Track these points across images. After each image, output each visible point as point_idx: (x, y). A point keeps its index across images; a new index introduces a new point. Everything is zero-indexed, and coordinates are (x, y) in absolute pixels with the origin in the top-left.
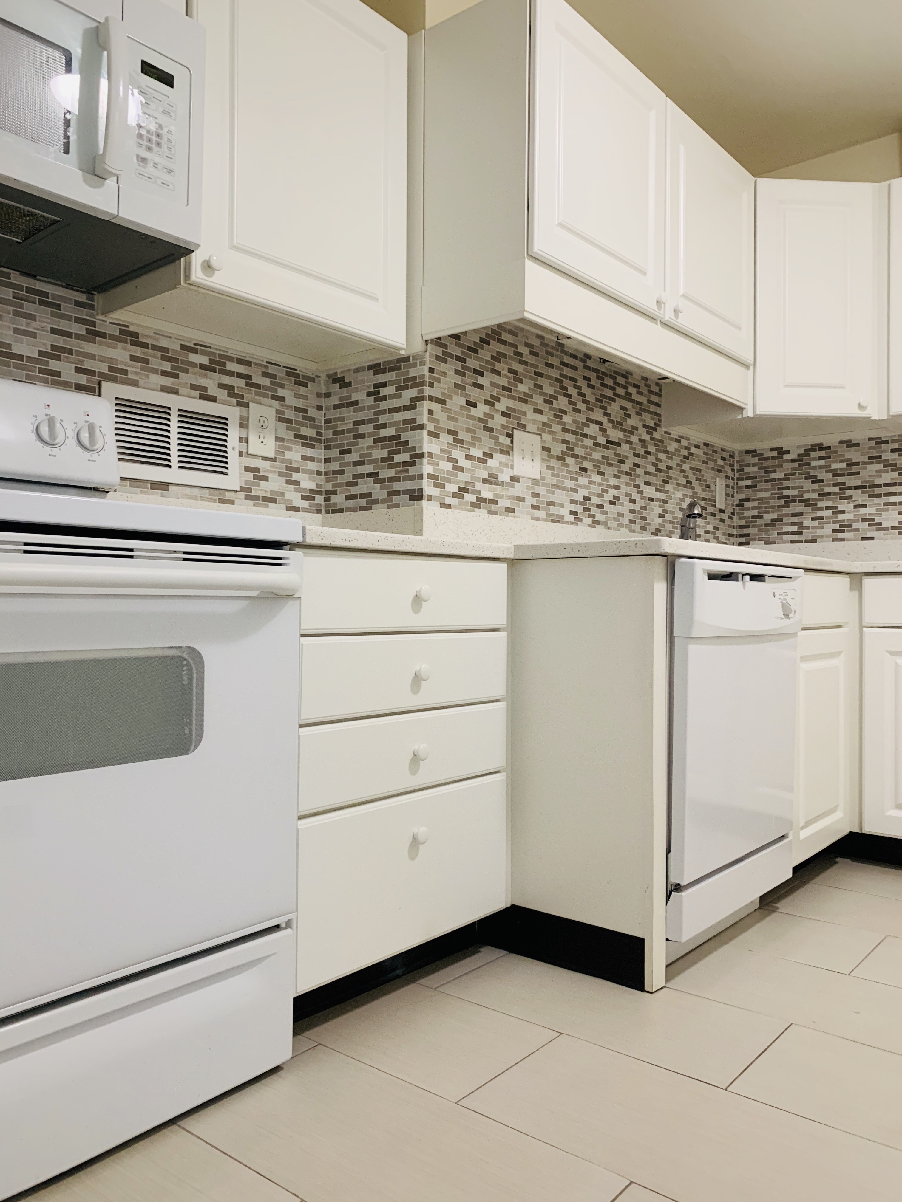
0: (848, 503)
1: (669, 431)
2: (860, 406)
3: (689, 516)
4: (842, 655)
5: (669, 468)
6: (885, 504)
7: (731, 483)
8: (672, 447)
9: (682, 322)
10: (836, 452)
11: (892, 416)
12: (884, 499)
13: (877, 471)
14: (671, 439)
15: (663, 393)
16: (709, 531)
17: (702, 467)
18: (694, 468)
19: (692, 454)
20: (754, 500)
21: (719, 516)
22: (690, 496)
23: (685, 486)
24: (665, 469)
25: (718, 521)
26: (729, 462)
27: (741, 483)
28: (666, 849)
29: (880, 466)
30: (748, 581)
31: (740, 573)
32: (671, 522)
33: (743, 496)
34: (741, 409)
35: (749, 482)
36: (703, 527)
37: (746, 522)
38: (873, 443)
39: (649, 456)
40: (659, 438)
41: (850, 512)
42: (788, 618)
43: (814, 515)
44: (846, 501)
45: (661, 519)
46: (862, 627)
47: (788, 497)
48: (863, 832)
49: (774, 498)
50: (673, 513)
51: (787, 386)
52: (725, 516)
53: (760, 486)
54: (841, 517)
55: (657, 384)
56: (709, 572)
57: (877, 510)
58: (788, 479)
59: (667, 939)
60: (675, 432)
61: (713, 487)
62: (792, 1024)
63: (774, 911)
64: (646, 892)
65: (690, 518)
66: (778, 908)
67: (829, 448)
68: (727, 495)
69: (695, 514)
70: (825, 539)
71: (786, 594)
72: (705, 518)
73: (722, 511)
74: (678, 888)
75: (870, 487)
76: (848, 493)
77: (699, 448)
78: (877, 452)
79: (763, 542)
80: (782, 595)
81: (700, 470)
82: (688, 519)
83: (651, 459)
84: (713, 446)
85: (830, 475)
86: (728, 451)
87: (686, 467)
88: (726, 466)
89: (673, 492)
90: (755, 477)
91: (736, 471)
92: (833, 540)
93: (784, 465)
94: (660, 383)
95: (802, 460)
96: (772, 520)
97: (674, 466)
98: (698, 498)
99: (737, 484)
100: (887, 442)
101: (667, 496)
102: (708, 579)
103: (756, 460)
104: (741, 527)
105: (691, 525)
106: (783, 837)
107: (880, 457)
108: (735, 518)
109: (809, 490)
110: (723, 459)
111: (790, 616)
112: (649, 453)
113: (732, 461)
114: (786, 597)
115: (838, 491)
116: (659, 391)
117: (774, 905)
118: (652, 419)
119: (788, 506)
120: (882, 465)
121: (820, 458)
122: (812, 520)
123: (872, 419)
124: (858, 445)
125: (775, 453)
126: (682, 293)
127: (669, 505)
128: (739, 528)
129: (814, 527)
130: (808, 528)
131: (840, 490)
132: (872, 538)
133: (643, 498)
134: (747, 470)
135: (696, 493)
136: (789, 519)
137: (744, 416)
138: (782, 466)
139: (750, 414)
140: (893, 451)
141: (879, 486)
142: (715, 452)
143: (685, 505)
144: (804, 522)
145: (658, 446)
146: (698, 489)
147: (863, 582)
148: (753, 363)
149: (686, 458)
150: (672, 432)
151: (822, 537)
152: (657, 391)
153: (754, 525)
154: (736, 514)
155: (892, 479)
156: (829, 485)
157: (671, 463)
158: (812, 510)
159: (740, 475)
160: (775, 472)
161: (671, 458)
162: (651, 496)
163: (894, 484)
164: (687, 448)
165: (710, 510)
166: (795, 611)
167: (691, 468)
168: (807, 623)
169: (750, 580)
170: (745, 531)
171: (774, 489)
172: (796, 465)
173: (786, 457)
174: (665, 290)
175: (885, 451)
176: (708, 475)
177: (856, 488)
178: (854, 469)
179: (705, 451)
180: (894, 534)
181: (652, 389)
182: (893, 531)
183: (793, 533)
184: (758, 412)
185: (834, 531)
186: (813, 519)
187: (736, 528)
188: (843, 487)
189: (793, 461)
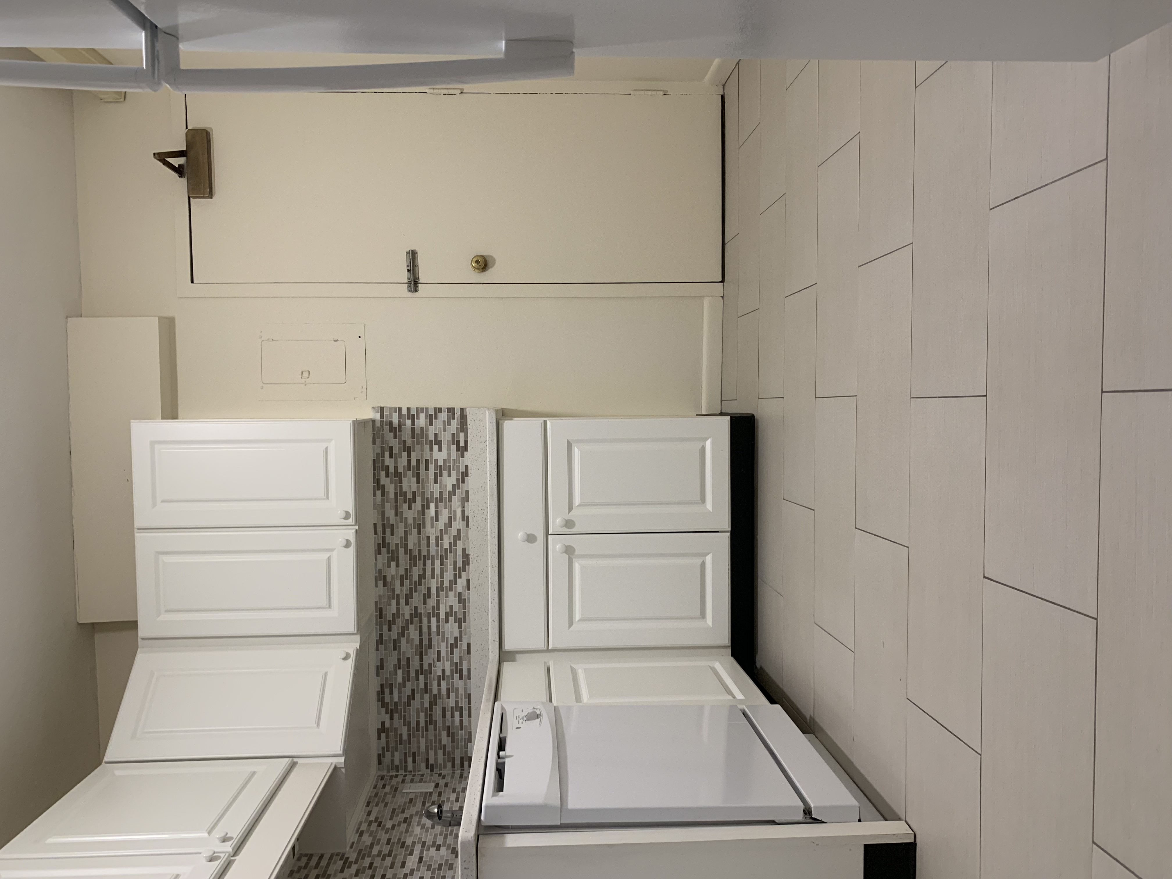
0: (435, 667)
1: (351, 843)
2: (346, 658)
3: (440, 818)
4: (573, 666)
5: (389, 842)
6: (438, 634)
7: (409, 778)
8: (367, 839)
9: (236, 833)
10: (387, 679)
11: (358, 630)
12: (434, 636)
13: (407, 642)
14: (359, 841)
15: (309, 852)
16: (456, 798)
17: (390, 807)
18: (391, 816)
19: (377, 818)
20: (428, 753)
21: (441, 788)
22: (419, 818)
23: (409, 825)
24: (389, 846)
25: (447, 789)
26: (388, 780)
27: (410, 767)
28: (772, 825)
29: (403, 640)
30: (505, 753)
31: (497, 760)
32: (446, 837)
33: (423, 765)
34: (336, 768)
35: (410, 760)
36: (452, 804)
37: (449, 761)
38: (381, 647)
39: (374, 865)
40: (356, 854)
41: (444, 665)
42: (540, 715)
43: (445, 697)
44: (433, 668)
45: (441, 848)
46: (548, 650)
47: (426, 722)
48: (730, 644)
49: (427, 735)
50: (436, 836)
51: (318, 725)
52: (442, 782)
53: (414, 749)
54: (448, 673)
55: (299, 859)
56: (496, 790)
57: (443, 641)
58: (409, 722)
59: (860, 821)
60: (351, 836)
61: (411, 796)
62: (907, 699)
63: (814, 720)
64: (817, 845)
65: (441, 817)
66: (811, 716)
67: (382, 686)
68: (421, 781)
69: (438, 811)
70: (468, 686)
71: (518, 717)
72: (443, 801)
73: (437, 785)
74: (807, 811)
75: (421, 647)
76: (426, 667)
77: (371, 811)
78: (390, 643)
79: (469, 744)
80: (519, 721)
81: (394, 810)
82: (442, 818)
83: (377, 862)
84: (370, 797)
85: (408, 683)
86: (377, 782)
87: (389, 825)
88: (392, 784)
89: (414, 836)
90: (405, 754)
91: (397, 773)
92: (469, 678)
93: (395, 726)
94: (298, 856)
95: (392, 710)
96: (448, 736)
97: (387, 836)
98: (422, 809)
99: (410, 771)
100: (381, 635)
101: (418, 843)
102: (503, 791)
103: (388, 754)
104: (453, 766)
105: (449, 815)
106: (745, 714)
107: (395, 641)
108: (444, 772)
109: (421, 702)
110: (384, 786)
111: (538, 712)
112: (371, 864)
113: (387, 778)
114: (521, 717)
115: (423, 676)
116: (307, 856)
117: (808, 721)
118: (335, 863)
119: (436, 721)
120: (402, 639)
121: (391, 693)
122: (450, 699)
123: (358, 648)
124: (382, 660)
125: (383, 735)
126: (206, 835)
127: (427, 840)
128: (455, 767)
129: (457, 697)
130: (457, 702)
131: (423, 674)
132: (469, 645)
133: (418, 869)
134: (397, 762)
135: (417, 812)
136: (447, 720)
137: (343, 766)
138: (396, 729)
139: (342, 759)
140: (390, 630)
141: (421, 640)
142: (376, 795)
143: (428, 823)
144: (451, 706)
145: (364, 855)
146: (413, 810)
147: (507, 650)
148: (291, 759)
149: (379, 825)
150: (352, 841)
151: (465, 690)
152: (306, 858)
153: (452, 753)
154: (441, 772)
155: (416, 630)
156: (418, 685)
157: (384, 840)
158: (440, 698)
159: (401, 769)
160: (401, 735)
161: (379, 840)
162: (417, 860)
163: (421, 628)
164: (370, 823)
165: (435, 797)
166: (534, 708)
167: (391, 819)
168: (544, 698)
169: (504, 751)
170: (458, 762)
171: (418, 735)
172: (396, 716)
173: (387, 725)
174: (200, 853)
175: (390, 636)
176: (400, 800)
177: (421, 660)
178: (404, 662)
179: (375, 804)
180: (465, 626)
181: (303, 865)
182: (463, 627)
183: (461, 716)
184: (341, 752)
185: (461, 678)
186: (448, 697)
187: (455, 770)
188: (421, 671)
189: (392, 718)
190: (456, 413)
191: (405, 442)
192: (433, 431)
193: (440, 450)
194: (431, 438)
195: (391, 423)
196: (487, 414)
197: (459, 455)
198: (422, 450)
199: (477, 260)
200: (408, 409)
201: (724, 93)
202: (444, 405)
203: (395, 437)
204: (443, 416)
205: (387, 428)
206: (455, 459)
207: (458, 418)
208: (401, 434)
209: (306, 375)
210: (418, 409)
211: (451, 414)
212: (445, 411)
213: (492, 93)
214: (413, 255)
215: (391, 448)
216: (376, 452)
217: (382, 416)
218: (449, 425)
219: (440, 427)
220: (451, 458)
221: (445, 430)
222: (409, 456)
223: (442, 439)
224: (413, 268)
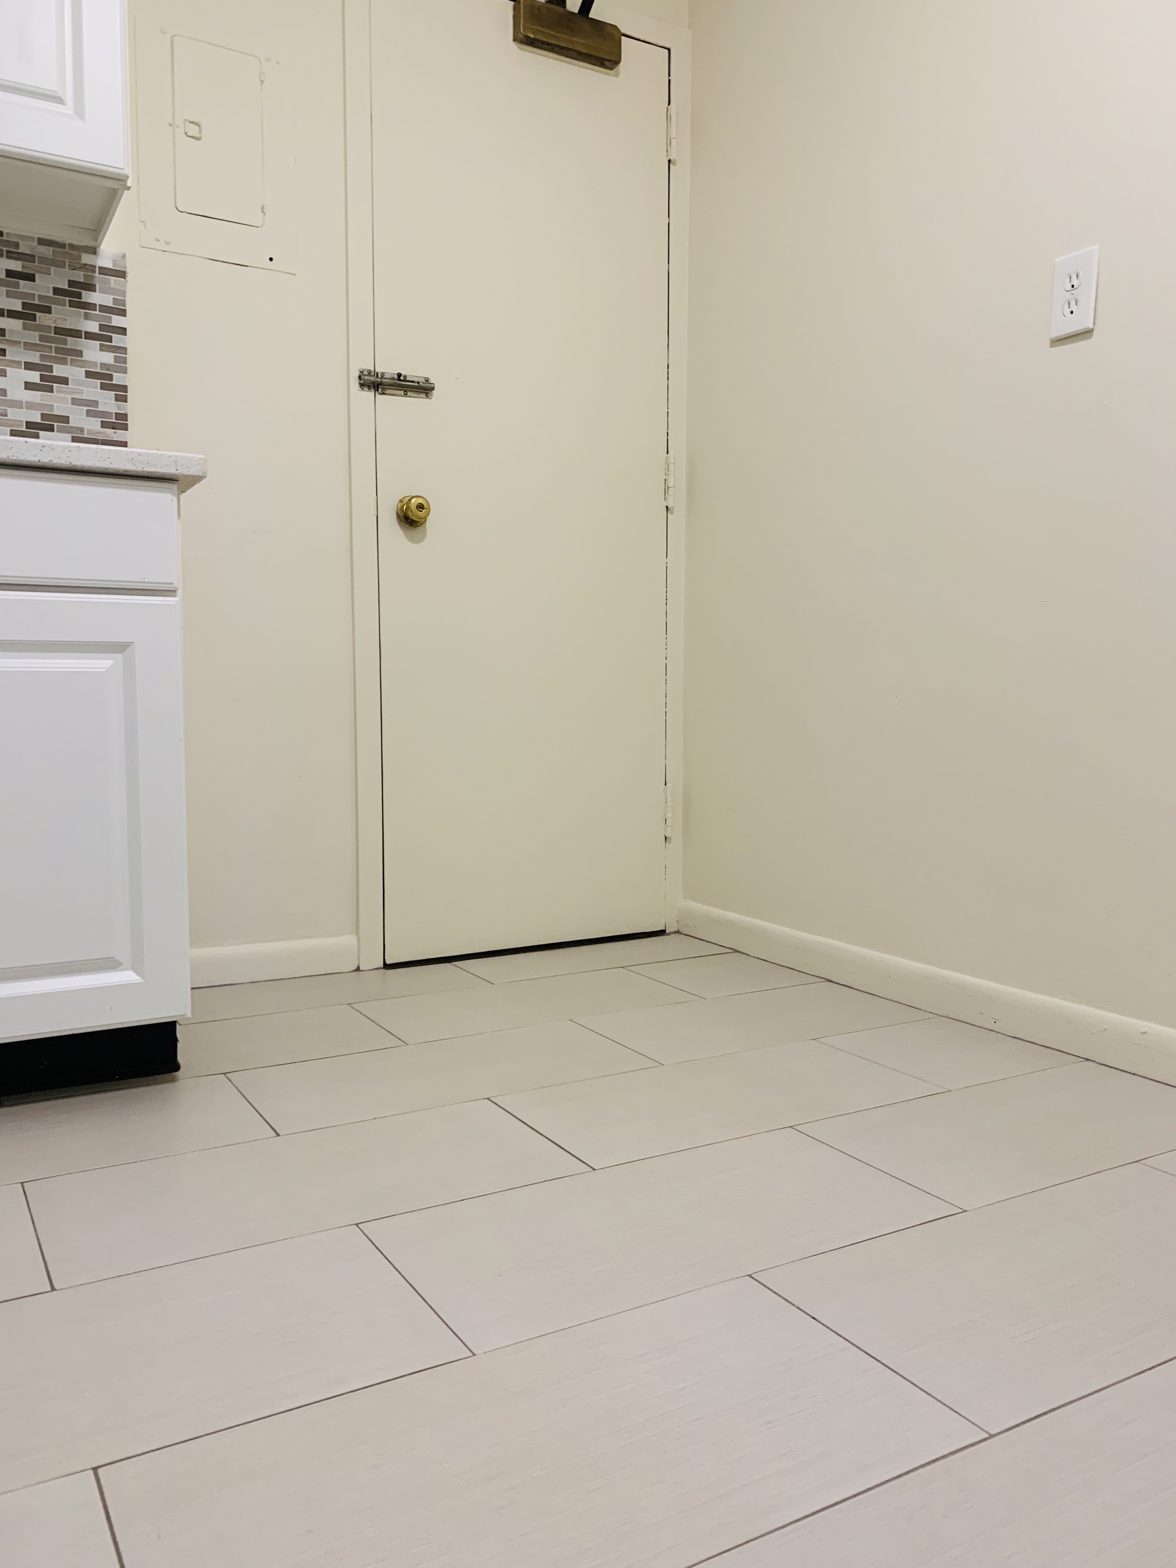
190: (115, 433)
191: (48, 310)
192: (74, 376)
193: (29, 386)
194: (58, 370)
195: (91, 288)
196: (195, 455)
197: (18, 426)
198: (29, 346)
199: (423, 505)
200: (123, 331)
201: (669, 934)
202: (131, 408)
203: (57, 291)
204: (107, 402)
205: (79, 276)
206: (6, 416)
207: (105, 433)
208: (65, 306)
209: (193, 130)
210: (123, 351)
211: (114, 421)
212: (119, 408)
213: (668, 560)
214: (425, 389)
215: (31, 278)
216: (21, 243)
217: (104, 271)
218: (89, 414)
219: (82, 393)
220: (10, 407)
221: (75, 402)
222: (12, 314)
223: (55, 394)
224: (404, 386)
